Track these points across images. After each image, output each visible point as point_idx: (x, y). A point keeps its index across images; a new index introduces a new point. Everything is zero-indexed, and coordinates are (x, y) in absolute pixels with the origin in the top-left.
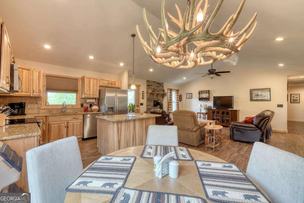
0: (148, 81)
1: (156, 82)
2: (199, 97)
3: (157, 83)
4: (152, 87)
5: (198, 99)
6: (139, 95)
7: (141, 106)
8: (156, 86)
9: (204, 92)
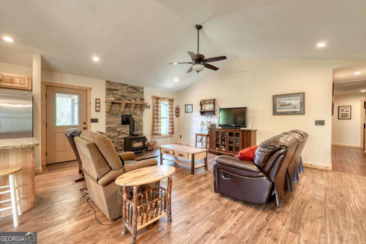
0: (108, 82)
1: (127, 85)
2: (201, 109)
3: (130, 87)
4: (118, 92)
5: (200, 113)
6: (88, 105)
7: (93, 124)
8: (126, 91)
9: (207, 102)
